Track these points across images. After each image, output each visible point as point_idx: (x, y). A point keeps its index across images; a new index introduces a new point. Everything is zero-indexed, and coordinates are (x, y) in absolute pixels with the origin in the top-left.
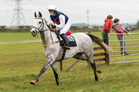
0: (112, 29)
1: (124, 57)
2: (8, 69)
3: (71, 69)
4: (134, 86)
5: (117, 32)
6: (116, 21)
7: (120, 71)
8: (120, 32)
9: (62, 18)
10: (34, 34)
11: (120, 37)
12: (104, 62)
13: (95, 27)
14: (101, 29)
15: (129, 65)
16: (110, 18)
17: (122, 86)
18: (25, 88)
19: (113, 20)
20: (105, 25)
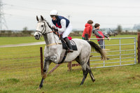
0: (92, 34)
1: (104, 62)
3: (52, 74)
4: (114, 91)
5: (98, 36)
6: (97, 26)
8: (100, 37)
9: (63, 22)
10: (37, 37)
11: (100, 42)
13: (76, 32)
14: (82, 34)
15: (109, 69)
16: (90, 22)
17: (102, 90)
19: (93, 25)
20: (86, 29)
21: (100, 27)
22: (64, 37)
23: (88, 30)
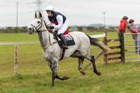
1: (138, 56)
2: (30, 67)
3: (89, 67)
5: (132, 32)
6: (131, 21)
7: (135, 69)
11: (135, 37)
12: (120, 60)
16: (125, 18)
17: (137, 83)
18: (45, 85)
20: (121, 25)
21: (135, 23)
22: (59, 33)
23: (123, 26)
